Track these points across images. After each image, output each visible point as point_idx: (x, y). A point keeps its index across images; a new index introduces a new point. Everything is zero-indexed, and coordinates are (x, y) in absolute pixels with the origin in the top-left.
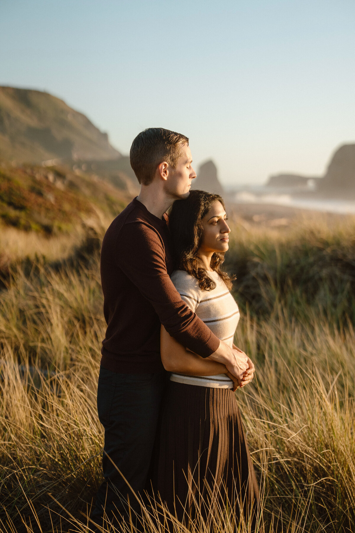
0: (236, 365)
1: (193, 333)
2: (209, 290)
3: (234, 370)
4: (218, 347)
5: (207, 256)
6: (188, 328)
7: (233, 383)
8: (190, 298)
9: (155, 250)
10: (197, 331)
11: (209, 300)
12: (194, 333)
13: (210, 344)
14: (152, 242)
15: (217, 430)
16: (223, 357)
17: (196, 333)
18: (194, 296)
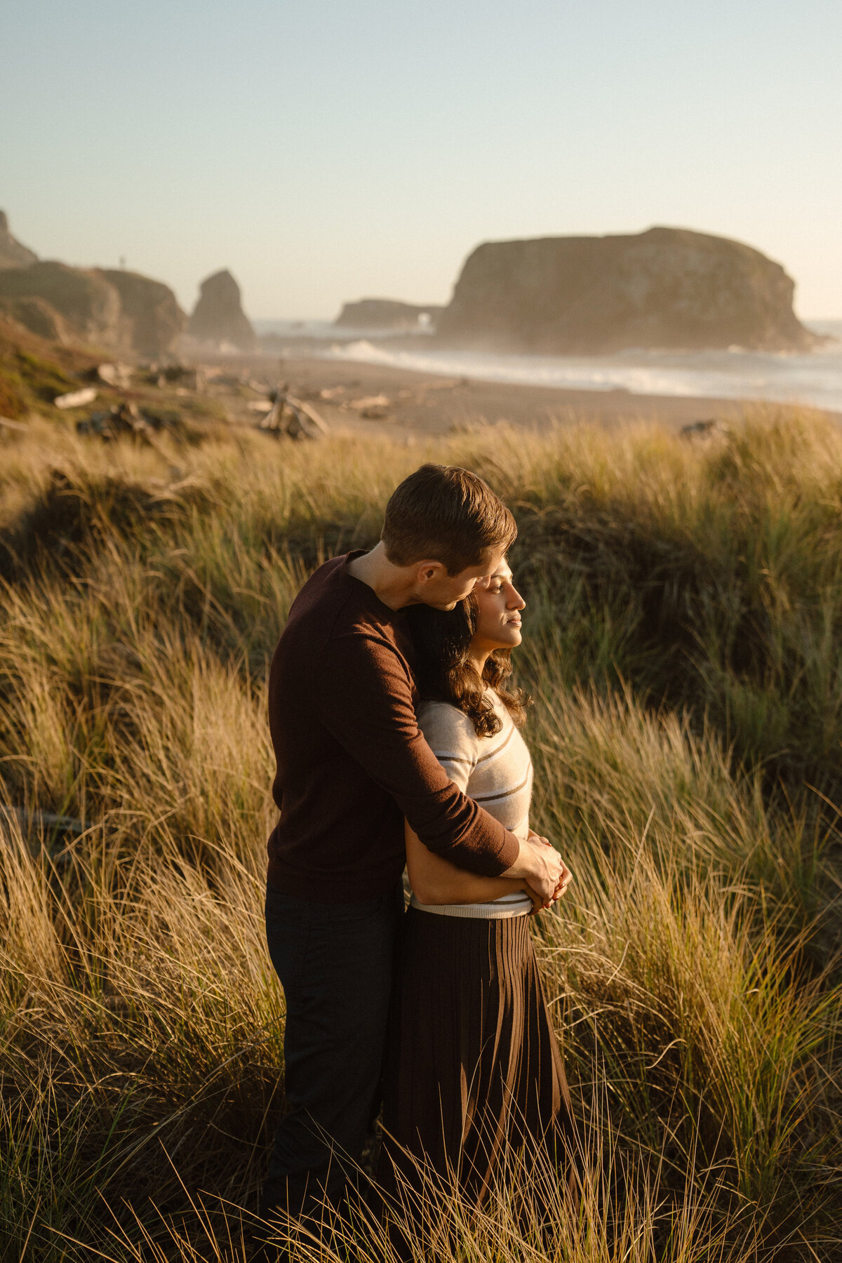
0: (546, 877)
1: (473, 845)
2: (491, 737)
3: (541, 886)
4: (518, 852)
5: (479, 659)
6: (464, 838)
7: (533, 902)
8: (461, 761)
9: (397, 692)
10: (481, 838)
11: (490, 756)
12: (475, 844)
13: (504, 855)
14: (389, 678)
15: (509, 997)
16: (525, 871)
17: (478, 843)
18: (467, 756)
